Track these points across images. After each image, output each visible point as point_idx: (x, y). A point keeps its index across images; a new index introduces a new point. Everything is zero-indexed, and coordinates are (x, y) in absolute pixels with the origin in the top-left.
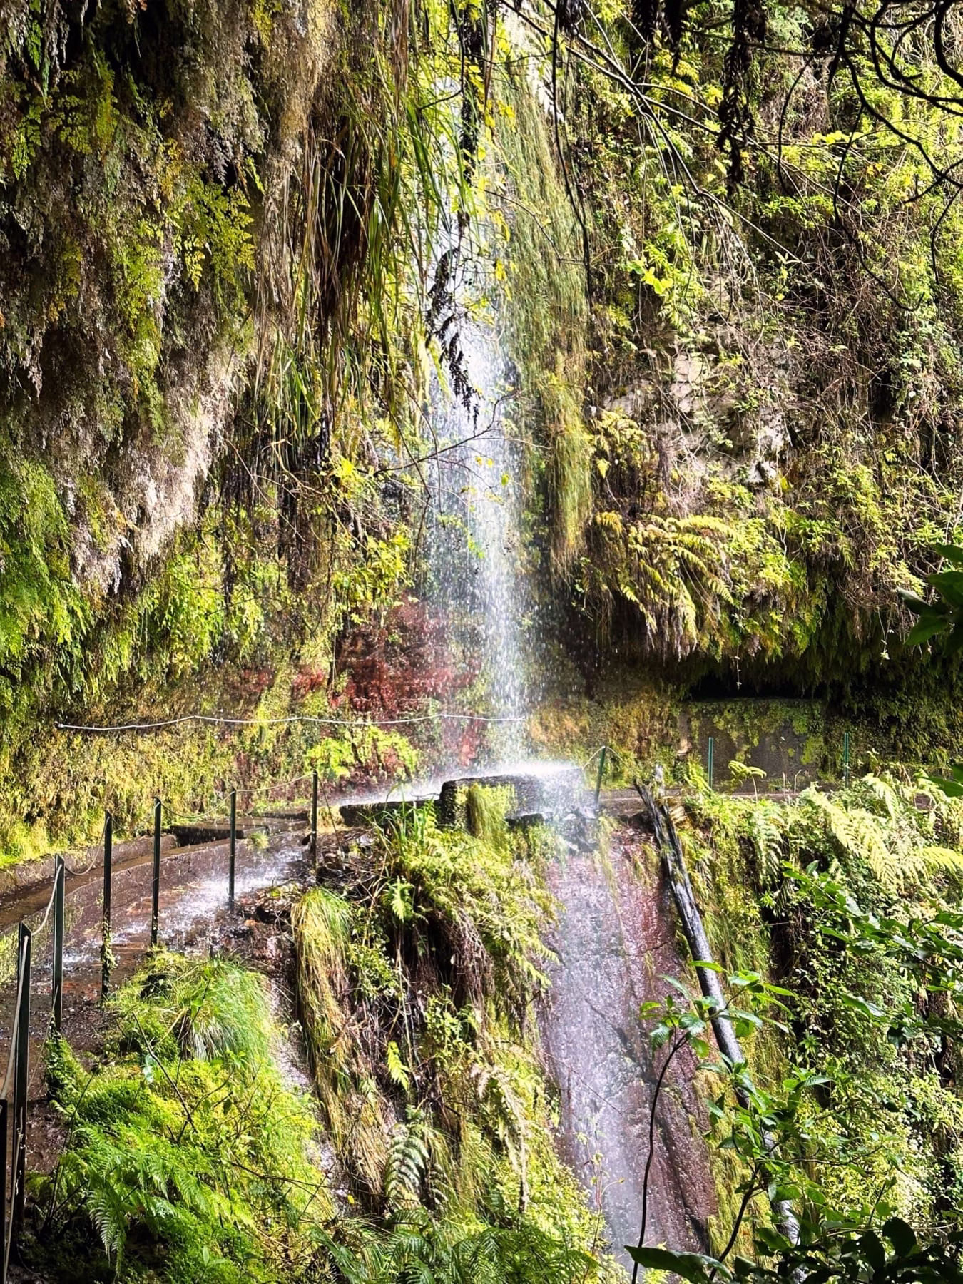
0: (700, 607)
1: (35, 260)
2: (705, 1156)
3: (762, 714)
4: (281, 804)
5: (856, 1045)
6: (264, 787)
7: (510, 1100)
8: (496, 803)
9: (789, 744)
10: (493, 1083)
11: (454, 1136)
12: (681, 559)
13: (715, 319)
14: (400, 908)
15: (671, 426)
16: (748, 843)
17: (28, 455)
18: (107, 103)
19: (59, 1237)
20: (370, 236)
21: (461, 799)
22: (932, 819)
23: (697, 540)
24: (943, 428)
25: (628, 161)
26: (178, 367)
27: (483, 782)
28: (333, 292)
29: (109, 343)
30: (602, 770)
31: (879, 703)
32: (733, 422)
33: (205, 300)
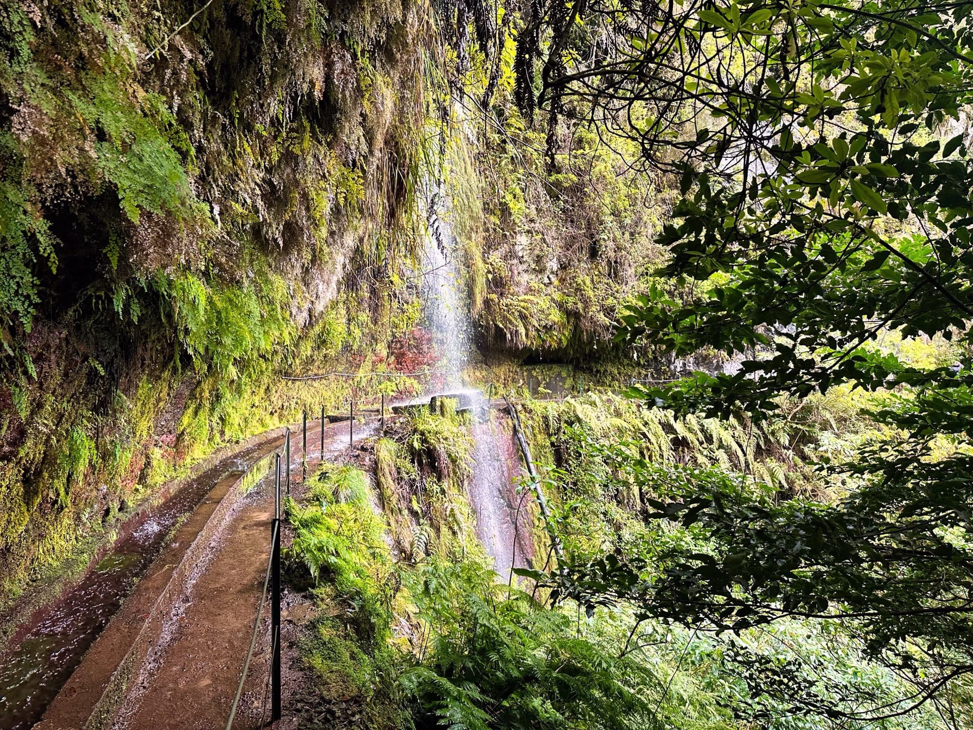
0: (527, 330)
1: (279, 196)
2: (530, 535)
3: (550, 370)
4: (369, 407)
5: (586, 492)
6: (362, 400)
7: (459, 516)
8: (452, 405)
9: (560, 381)
10: (452, 510)
11: (438, 530)
12: (520, 312)
13: (532, 221)
14: (417, 445)
15: (515, 261)
16: (546, 418)
17: (275, 272)
18: (308, 135)
19: (293, 572)
20: (408, 188)
21: (438, 403)
22: (613, 408)
23: (526, 304)
24: (616, 262)
25: (498, 160)
26: (333, 238)
27: (446, 397)
28: (393, 209)
29: (308, 229)
30: (491, 392)
31: (593, 364)
32: (539, 259)
33: (344, 212)
